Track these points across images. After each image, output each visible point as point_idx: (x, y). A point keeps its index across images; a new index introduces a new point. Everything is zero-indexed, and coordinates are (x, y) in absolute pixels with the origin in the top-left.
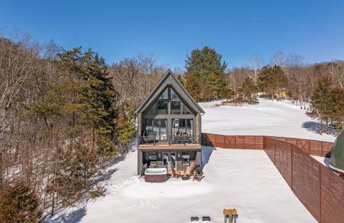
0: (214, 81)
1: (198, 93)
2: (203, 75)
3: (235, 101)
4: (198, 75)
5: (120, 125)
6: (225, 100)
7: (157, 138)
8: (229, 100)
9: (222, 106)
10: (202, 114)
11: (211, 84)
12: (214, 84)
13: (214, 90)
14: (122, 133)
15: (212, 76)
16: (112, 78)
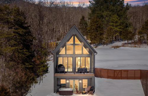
0: (117, 22)
1: (101, 34)
2: (107, 16)
3: (135, 43)
4: (102, 16)
5: (38, 62)
6: (126, 42)
7: (66, 70)
8: (130, 42)
9: (122, 48)
10: (95, 54)
11: (113, 26)
12: (116, 26)
13: (116, 32)
14: (39, 68)
15: (115, 17)
16: (30, 26)
